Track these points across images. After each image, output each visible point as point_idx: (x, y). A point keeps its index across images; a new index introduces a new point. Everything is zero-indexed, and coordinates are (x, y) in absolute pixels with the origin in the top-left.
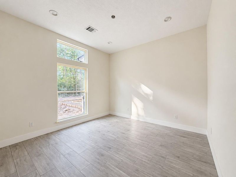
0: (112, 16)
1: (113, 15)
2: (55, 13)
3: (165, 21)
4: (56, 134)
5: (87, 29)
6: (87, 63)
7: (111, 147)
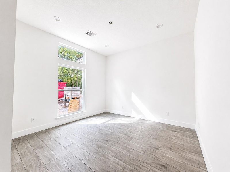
0: (110, 23)
1: (111, 21)
2: (58, 19)
3: (157, 27)
4: (56, 130)
5: (87, 34)
6: (85, 64)
7: (108, 140)
